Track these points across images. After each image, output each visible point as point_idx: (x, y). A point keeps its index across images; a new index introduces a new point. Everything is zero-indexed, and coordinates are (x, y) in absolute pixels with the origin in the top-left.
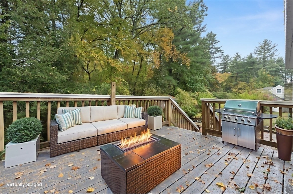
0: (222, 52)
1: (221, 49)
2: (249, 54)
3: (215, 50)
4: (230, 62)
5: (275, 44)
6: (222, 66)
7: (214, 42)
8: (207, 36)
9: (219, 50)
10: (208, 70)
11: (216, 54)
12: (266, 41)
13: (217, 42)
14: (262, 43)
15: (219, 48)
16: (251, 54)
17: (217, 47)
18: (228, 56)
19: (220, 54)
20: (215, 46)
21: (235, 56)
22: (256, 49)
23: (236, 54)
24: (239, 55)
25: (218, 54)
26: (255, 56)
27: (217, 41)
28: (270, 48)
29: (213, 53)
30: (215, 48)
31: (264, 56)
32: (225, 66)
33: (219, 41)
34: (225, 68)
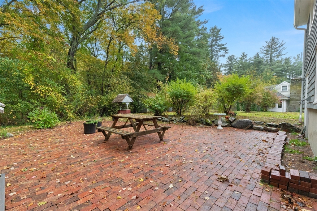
0: (227, 49)
1: (225, 46)
2: (256, 54)
3: (219, 48)
4: (235, 62)
5: (283, 42)
6: (227, 67)
7: (218, 39)
8: (211, 31)
9: (223, 47)
10: (204, 65)
11: (220, 51)
12: (273, 39)
13: (222, 39)
14: (269, 40)
15: (223, 45)
16: (258, 54)
17: (221, 44)
18: (233, 56)
19: (225, 51)
20: (219, 43)
21: (241, 57)
22: (264, 48)
23: (242, 54)
24: (245, 55)
25: (222, 52)
26: (261, 56)
27: (221, 37)
28: (277, 46)
29: (217, 51)
30: (219, 46)
31: (271, 56)
32: (230, 67)
33: (223, 38)
34: (230, 69)
